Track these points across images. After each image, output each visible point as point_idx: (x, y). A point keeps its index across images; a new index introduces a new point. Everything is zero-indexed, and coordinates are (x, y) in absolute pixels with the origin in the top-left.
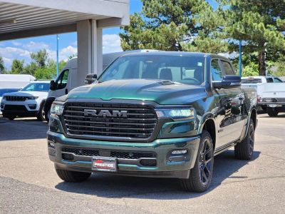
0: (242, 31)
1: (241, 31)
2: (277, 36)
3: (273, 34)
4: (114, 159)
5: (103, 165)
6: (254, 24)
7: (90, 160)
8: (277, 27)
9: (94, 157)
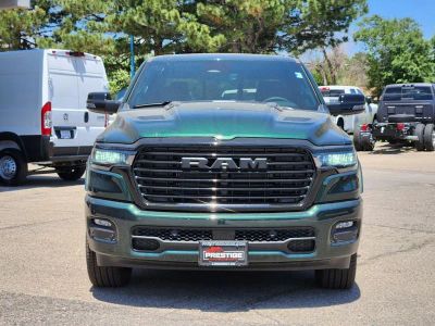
0: (143, 21)
1: (140, 22)
2: (199, 30)
3: (192, 27)
4: (243, 243)
5: (223, 255)
6: (163, 11)
7: (196, 248)
8: (197, 16)
9: (204, 243)
